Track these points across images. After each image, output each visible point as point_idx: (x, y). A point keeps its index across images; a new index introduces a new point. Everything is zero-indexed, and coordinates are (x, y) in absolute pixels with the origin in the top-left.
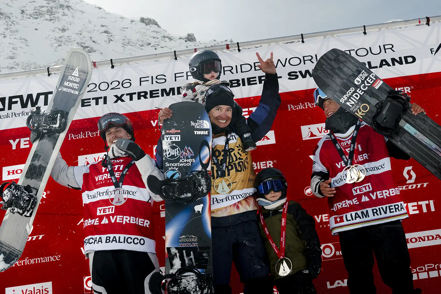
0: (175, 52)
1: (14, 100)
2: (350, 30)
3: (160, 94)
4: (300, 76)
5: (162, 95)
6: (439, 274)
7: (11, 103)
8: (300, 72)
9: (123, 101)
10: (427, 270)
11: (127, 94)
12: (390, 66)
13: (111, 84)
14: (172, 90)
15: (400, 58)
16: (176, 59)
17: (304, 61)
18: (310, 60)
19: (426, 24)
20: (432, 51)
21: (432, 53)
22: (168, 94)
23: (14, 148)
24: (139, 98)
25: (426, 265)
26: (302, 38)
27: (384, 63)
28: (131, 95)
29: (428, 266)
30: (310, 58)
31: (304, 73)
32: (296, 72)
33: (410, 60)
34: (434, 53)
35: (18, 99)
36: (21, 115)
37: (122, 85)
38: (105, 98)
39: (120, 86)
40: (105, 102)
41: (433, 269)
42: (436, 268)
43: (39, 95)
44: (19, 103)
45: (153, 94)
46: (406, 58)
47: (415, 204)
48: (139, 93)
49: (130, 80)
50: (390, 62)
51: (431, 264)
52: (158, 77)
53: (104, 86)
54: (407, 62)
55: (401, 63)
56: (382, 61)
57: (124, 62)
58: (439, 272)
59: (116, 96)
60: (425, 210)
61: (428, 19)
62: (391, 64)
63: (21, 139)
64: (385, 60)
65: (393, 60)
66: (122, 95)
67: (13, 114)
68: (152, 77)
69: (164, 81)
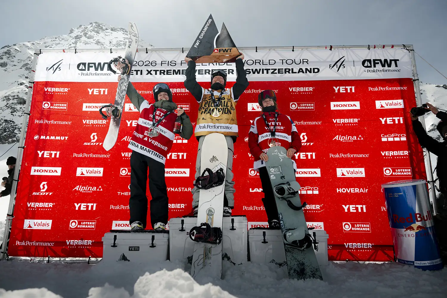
0: (183, 48)
1: (91, 65)
2: (284, 48)
3: (172, 73)
4: (252, 73)
5: (173, 74)
6: (313, 193)
7: (89, 67)
8: (252, 70)
9: (151, 74)
10: (306, 189)
11: (154, 70)
12: (304, 73)
13: (145, 62)
14: (179, 71)
15: (311, 69)
16: (183, 52)
17: (256, 62)
18: (259, 63)
19: (330, 50)
20: (330, 66)
21: (330, 68)
22: (176, 74)
23: (90, 93)
24: (160, 74)
25: (306, 187)
26: (257, 49)
27: (301, 71)
28: (156, 71)
29: (307, 188)
30: (259, 61)
31: (254, 71)
32: (250, 70)
33: (316, 70)
34: (331, 67)
35: (93, 65)
36: (94, 75)
37: (151, 64)
38: (141, 71)
39: (150, 64)
40: (141, 74)
41: (310, 190)
42: (312, 189)
43: (104, 64)
44: (94, 67)
45: (168, 72)
46: (314, 69)
47: (305, 153)
48: (161, 71)
49: (156, 62)
50: (304, 71)
51: (309, 187)
52: (172, 62)
53: (141, 63)
54: (314, 72)
55: (310, 72)
56: (300, 69)
57: (154, 51)
58: (313, 191)
59: (148, 70)
60: (309, 158)
61: (331, 47)
62: (305, 72)
63: (95, 89)
64: (302, 69)
65: (306, 69)
66: (151, 70)
67: (90, 74)
68: (168, 61)
69: (175, 64)
